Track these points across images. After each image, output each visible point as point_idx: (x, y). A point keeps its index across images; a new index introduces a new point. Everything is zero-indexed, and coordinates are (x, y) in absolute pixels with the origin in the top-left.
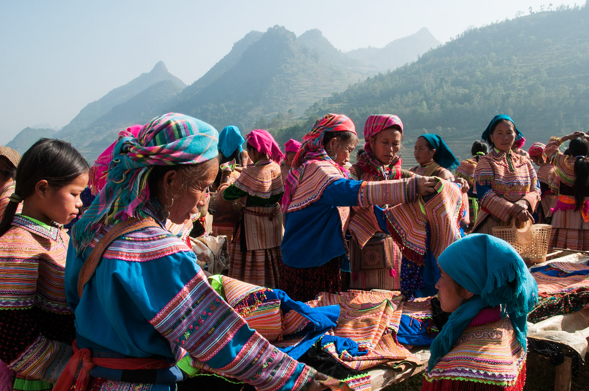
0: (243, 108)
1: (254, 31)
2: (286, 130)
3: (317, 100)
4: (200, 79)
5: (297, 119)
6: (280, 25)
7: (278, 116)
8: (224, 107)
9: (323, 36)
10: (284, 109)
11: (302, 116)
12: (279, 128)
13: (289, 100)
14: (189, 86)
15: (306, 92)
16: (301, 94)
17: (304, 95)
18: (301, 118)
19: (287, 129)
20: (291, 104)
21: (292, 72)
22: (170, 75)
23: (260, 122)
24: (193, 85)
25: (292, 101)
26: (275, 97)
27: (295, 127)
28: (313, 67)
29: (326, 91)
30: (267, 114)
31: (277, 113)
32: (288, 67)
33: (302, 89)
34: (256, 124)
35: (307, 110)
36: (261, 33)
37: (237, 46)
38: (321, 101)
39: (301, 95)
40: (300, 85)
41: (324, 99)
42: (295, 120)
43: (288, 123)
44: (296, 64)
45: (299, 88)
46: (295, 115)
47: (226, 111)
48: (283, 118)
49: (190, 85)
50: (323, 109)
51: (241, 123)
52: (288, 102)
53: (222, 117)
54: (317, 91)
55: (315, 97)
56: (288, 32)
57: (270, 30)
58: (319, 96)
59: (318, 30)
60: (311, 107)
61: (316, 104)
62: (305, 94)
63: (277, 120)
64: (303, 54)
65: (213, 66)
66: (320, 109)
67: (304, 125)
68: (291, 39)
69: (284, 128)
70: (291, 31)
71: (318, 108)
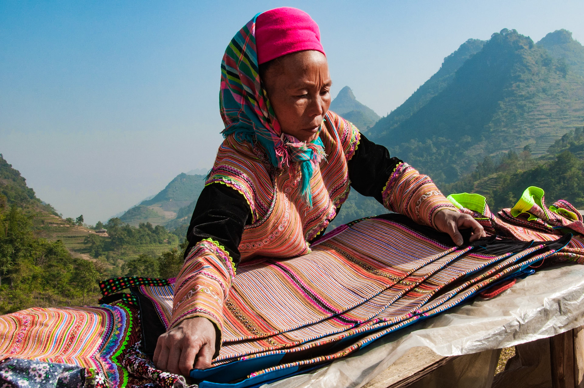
0: (457, 145)
1: (472, 39)
2: (522, 175)
3: (565, 132)
4: (398, 108)
5: (536, 159)
6: (510, 29)
7: (510, 156)
8: (432, 145)
9: (574, 39)
10: (516, 146)
11: (543, 155)
12: (512, 172)
13: (524, 133)
14: (384, 118)
15: (548, 121)
16: (541, 123)
17: (546, 125)
18: (542, 158)
19: (524, 173)
20: (526, 139)
21: (528, 93)
22: (358, 105)
23: (483, 165)
24: (388, 116)
25: (528, 134)
26: (503, 129)
27: (536, 170)
28: (558, 85)
29: (579, 117)
30: (492, 153)
31: (506, 152)
32: (521, 86)
33: (543, 117)
34: (477, 168)
35: (551, 146)
36: (482, 41)
37: (448, 61)
38: (573, 133)
39: (541, 126)
40: (539, 111)
41: (577, 129)
42: (535, 161)
43: (524, 164)
44: (534, 82)
45: (539, 115)
46: (533, 154)
47: (434, 150)
48: (517, 158)
49: (386, 116)
50: (576, 143)
51: (455, 166)
52: (522, 136)
53: (429, 158)
54: (566, 118)
55: (562, 128)
56: (521, 37)
57: (495, 36)
58: (569, 126)
59: (565, 31)
60: (557, 142)
61: (565, 137)
62: (546, 123)
63: (509, 161)
64: (544, 68)
65: (416, 91)
66: (572, 144)
67: (549, 168)
68: (526, 47)
69: (520, 171)
70: (526, 35)
71: (569, 143)
